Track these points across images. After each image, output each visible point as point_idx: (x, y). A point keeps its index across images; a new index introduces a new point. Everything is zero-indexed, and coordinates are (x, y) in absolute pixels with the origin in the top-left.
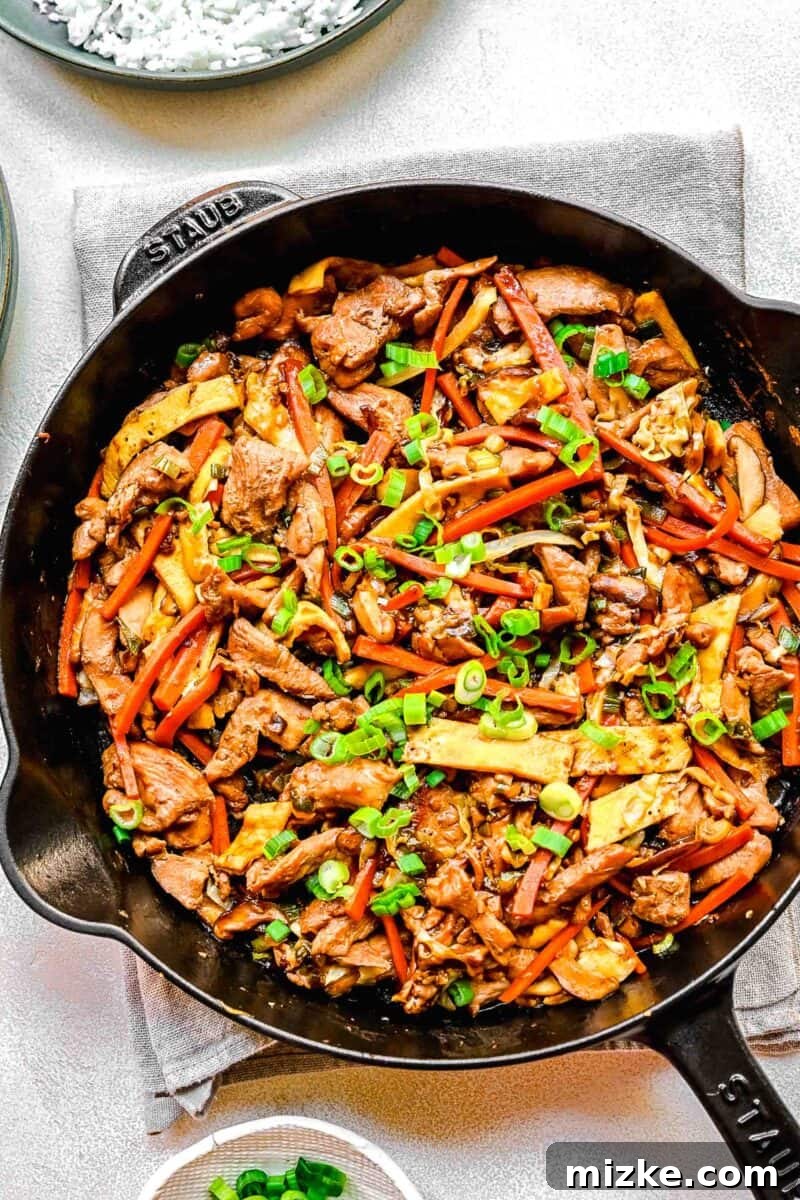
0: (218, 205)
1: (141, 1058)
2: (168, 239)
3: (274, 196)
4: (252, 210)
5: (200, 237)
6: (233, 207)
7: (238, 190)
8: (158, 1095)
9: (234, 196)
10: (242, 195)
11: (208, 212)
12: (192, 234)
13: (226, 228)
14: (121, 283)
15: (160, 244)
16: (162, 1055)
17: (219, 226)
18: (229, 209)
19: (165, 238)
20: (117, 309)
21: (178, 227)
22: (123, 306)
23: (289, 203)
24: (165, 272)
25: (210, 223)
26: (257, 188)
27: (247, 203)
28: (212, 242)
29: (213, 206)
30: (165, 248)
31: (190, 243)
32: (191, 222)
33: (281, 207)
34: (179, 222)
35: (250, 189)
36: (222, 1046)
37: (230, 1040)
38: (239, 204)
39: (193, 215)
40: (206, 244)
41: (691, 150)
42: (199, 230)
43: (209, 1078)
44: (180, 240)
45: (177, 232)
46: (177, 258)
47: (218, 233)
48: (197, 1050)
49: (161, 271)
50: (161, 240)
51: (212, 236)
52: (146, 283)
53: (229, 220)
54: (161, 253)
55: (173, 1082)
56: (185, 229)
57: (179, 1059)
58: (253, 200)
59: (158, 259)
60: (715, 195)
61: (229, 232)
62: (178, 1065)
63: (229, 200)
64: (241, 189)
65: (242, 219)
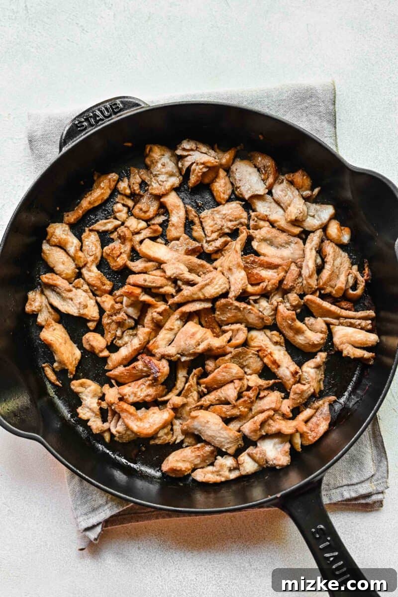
0: (111, 106)
2: (87, 120)
3: (137, 103)
4: (126, 109)
5: (102, 120)
6: (118, 107)
7: (120, 100)
9: (119, 102)
10: (122, 102)
11: (106, 109)
13: (114, 116)
14: (63, 138)
15: (83, 122)
16: (77, 513)
17: (110, 116)
18: (116, 108)
19: (85, 119)
20: (61, 150)
21: (91, 114)
22: (63, 149)
23: (143, 107)
24: (84, 135)
25: (106, 114)
26: (130, 100)
27: (125, 106)
28: (107, 123)
29: (109, 106)
30: (85, 124)
31: (97, 122)
32: (98, 113)
33: (140, 108)
34: (93, 113)
35: (126, 100)
36: (106, 507)
37: (110, 504)
38: (121, 106)
39: (99, 110)
40: (104, 123)
42: (101, 117)
43: (100, 523)
44: (92, 121)
45: (91, 117)
46: (90, 129)
47: (110, 118)
48: (94, 510)
49: (82, 134)
51: (107, 119)
52: (75, 139)
53: (115, 113)
54: (83, 126)
55: (83, 525)
56: (95, 116)
57: (86, 514)
58: (128, 103)
59: (81, 128)
61: (115, 119)
62: (85, 517)
63: (117, 104)
64: (122, 100)
65: (122, 113)
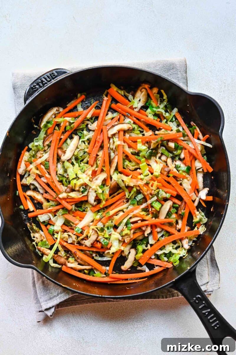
0: (50, 75)
1: (35, 302)
2: (38, 84)
3: (65, 72)
4: (59, 76)
5: (46, 83)
6: (54, 75)
7: (55, 71)
8: (40, 312)
9: (55, 72)
10: (56, 72)
11: (48, 77)
12: (44, 83)
13: (52, 80)
14: (26, 96)
15: (36, 86)
16: (41, 300)
17: (51, 80)
18: (53, 76)
19: (37, 84)
20: (25, 103)
21: (40, 81)
22: (27, 102)
23: (69, 73)
24: (37, 93)
25: (48, 79)
26: (60, 70)
27: (58, 74)
28: (49, 84)
29: (49, 75)
30: (37, 86)
31: (44, 85)
32: (44, 80)
33: (67, 74)
34: (41, 79)
35: (58, 70)
36: (58, 297)
37: (60, 296)
38: (56, 74)
39: (44, 78)
40: (48, 85)
41: (173, 64)
42: (46, 81)
43: (54, 306)
44: (41, 84)
45: (40, 82)
46: (40, 89)
47: (51, 82)
48: (51, 299)
49: (36, 93)
50: (36, 84)
51: (49, 83)
52: (32, 96)
53: (53, 79)
54: (36, 88)
55: (44, 307)
56: (42, 81)
57: (46, 301)
58: (60, 72)
59: (35, 89)
60: (180, 76)
61: (53, 81)
62: (46, 303)
63: (53, 73)
64: (56, 70)
65: (57, 78)
